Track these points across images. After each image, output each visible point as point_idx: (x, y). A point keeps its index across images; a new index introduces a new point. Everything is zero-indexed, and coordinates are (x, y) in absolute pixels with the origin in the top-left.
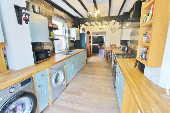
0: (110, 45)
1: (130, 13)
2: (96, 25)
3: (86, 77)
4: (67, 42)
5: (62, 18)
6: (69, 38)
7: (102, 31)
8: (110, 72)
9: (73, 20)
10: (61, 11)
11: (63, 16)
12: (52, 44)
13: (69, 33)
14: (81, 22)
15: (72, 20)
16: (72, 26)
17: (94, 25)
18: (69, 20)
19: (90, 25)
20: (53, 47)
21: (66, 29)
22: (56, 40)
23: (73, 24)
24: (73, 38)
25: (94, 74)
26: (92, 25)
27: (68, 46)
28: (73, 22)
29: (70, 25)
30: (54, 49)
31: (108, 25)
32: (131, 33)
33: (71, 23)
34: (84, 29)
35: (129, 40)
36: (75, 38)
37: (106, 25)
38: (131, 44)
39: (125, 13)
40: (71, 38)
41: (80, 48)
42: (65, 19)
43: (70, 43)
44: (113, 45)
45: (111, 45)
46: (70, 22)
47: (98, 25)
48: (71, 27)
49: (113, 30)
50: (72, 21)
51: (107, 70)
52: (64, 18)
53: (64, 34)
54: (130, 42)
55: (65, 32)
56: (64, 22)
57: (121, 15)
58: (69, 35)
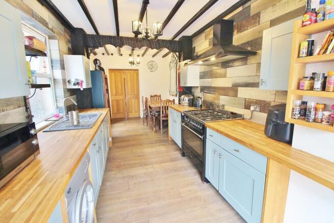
0: (151, 96)
1: (193, 39)
2: (116, 55)
3: (133, 177)
4: (57, 92)
5: (45, 24)
6: (65, 82)
7: (134, 67)
8: (175, 151)
9: (71, 37)
10: (42, 4)
11: (47, 20)
12: (23, 103)
13: (63, 68)
15: (66, 34)
16: (69, 50)
17: (112, 54)
18: (61, 33)
19: (103, 54)
20: (27, 111)
21: (53, 58)
22: (38, 90)
23: (70, 45)
24: (78, 83)
25: (146, 165)
26: (108, 55)
27: (62, 104)
28: (69, 42)
29: (65, 47)
30: (30, 117)
31: (143, 55)
32: (202, 74)
33: (67, 43)
34: (99, 60)
35: (197, 87)
36: (82, 82)
37: (138, 56)
38: (205, 93)
39: (183, 37)
40: (69, 82)
41: (92, 106)
42: (52, 30)
43: (68, 94)
44: (156, 96)
45: (153, 96)
46: (63, 38)
47: (122, 55)
48: (66, 54)
49: (152, 67)
50: (69, 38)
51: (164, 147)
52: (50, 26)
53: (48, 70)
54: (199, 89)
55: (52, 67)
56: (47, 38)
57: (177, 39)
58: (63, 74)
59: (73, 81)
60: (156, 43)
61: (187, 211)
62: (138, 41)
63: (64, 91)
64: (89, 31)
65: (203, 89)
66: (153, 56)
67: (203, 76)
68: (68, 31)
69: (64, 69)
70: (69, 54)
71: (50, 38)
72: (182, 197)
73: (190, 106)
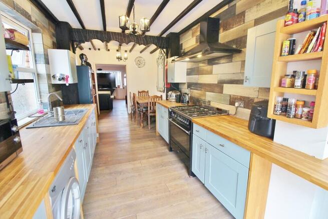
0: (139, 92)
1: (181, 36)
2: (103, 50)
4: (41, 88)
5: (28, 17)
6: (50, 77)
7: (121, 63)
8: (162, 146)
9: (55, 30)
11: (30, 13)
13: (47, 62)
14: (76, 37)
15: (51, 28)
16: (53, 45)
17: (99, 49)
18: (44, 27)
19: (90, 49)
20: (8, 107)
21: (37, 52)
23: (55, 40)
26: (95, 49)
27: (46, 100)
28: (54, 35)
29: (49, 41)
30: (12, 113)
31: (130, 51)
32: (189, 71)
33: (51, 38)
34: (85, 55)
35: (184, 83)
36: (68, 77)
37: (126, 51)
38: (191, 89)
39: (171, 33)
40: (54, 77)
41: (79, 102)
42: (35, 23)
43: (52, 90)
44: (143, 92)
45: (141, 92)
46: (46, 31)
47: (108, 50)
48: (50, 48)
49: (139, 63)
50: (53, 31)
51: (152, 142)
52: (33, 19)
53: (32, 65)
54: (186, 86)
55: (36, 61)
56: (30, 31)
57: (164, 35)
58: (48, 69)
59: (58, 76)
60: (143, 39)
61: (174, 205)
62: (125, 37)
63: (49, 86)
64: (75, 24)
65: (190, 85)
66: (141, 52)
67: (190, 72)
68: (52, 24)
69: (49, 64)
70: (54, 48)
71: (33, 31)
72: (169, 191)
73: (177, 102)
